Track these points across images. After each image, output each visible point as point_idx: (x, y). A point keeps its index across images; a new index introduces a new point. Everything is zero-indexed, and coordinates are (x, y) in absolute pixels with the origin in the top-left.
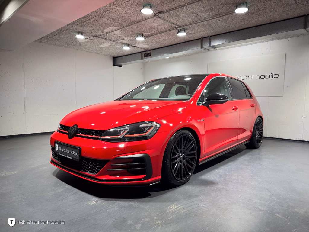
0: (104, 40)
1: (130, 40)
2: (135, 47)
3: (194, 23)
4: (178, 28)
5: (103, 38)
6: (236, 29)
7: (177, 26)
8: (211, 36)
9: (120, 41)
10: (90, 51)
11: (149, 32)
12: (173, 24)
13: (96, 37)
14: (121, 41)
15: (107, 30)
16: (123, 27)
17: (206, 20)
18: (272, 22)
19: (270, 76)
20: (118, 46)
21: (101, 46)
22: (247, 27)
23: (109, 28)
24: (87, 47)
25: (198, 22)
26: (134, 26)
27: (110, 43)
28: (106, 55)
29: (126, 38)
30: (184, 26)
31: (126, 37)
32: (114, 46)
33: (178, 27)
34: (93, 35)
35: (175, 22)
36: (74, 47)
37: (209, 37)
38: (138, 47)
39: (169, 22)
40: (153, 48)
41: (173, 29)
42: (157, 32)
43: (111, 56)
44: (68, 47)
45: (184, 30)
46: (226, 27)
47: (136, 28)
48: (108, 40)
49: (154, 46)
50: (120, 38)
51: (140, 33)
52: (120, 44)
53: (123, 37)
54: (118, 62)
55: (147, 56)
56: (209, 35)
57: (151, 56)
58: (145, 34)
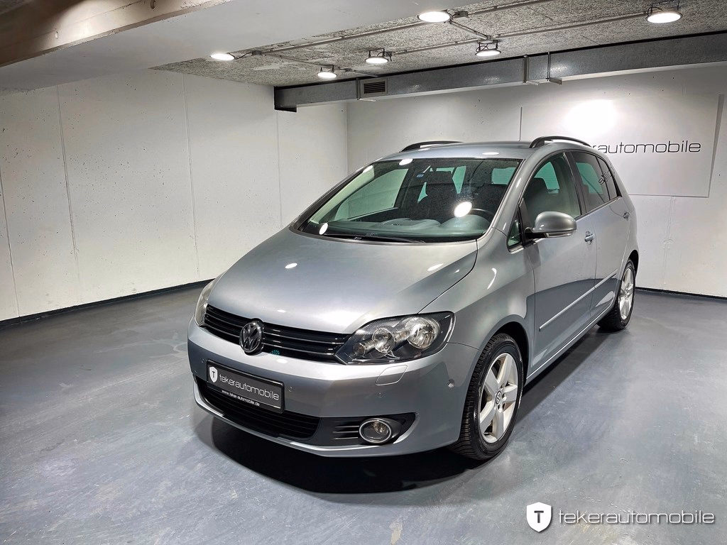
0: (275, 58)
1: (344, 58)
2: (346, 70)
4: (483, 40)
7: (483, 35)
8: (551, 53)
9: (314, 61)
10: (220, 77)
12: (475, 32)
13: (260, 53)
16: (343, 38)
17: (562, 26)
19: (680, 148)
20: (304, 69)
24: (220, 69)
26: (372, 36)
27: (285, 63)
28: (259, 84)
30: (499, 36)
31: (337, 52)
32: (294, 68)
34: (254, 50)
35: (481, 30)
36: (187, 69)
37: (546, 54)
38: (354, 69)
39: (468, 29)
40: (391, 72)
41: (468, 40)
42: (424, 45)
43: (270, 86)
44: (168, 69)
45: (496, 44)
47: (375, 39)
50: (321, 55)
51: (379, 47)
52: (310, 65)
53: (330, 54)
54: (288, 99)
55: (372, 92)
56: (549, 50)
57: (383, 90)
58: (389, 48)
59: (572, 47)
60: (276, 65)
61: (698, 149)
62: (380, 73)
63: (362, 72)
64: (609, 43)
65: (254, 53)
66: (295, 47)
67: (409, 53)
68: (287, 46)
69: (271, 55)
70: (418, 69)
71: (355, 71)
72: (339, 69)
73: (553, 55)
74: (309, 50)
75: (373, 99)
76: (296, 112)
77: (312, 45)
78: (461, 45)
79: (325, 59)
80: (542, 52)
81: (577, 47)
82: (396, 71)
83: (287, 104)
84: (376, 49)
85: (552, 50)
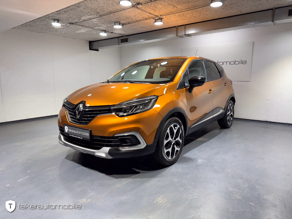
0: (80, 27)
1: (107, 26)
5: (80, 25)
6: (209, 19)
7: (154, 15)
10: (66, 36)
11: (126, 20)
12: (150, 14)
13: (73, 24)
15: (84, 18)
16: (100, 16)
18: (243, 13)
19: (239, 63)
20: (94, 32)
21: (77, 32)
23: (86, 16)
25: (175, 12)
26: (112, 15)
27: (86, 29)
28: (82, 40)
30: (161, 16)
31: (103, 24)
32: (91, 32)
33: (155, 17)
35: (152, 12)
36: (50, 32)
39: (147, 12)
41: (150, 18)
43: (87, 41)
44: (43, 33)
45: (161, 19)
46: (201, 17)
47: (114, 17)
49: (130, 32)
50: (97, 25)
51: (117, 21)
52: (97, 30)
53: (100, 24)
54: (95, 46)
55: (124, 42)
56: (184, 24)
57: (128, 41)
58: (122, 22)
59: (193, 22)
60: (83, 30)
61: (245, 63)
62: (126, 35)
63: (118, 34)
64: (206, 20)
65: (70, 24)
66: (84, 20)
67: (131, 24)
68: (81, 20)
69: (77, 25)
70: (139, 33)
71: (115, 33)
72: (108, 32)
73: (186, 26)
74: (91, 23)
75: (125, 45)
76: (98, 51)
77: (90, 19)
78: (149, 20)
79: (100, 27)
80: (182, 24)
81: (194, 22)
82: (131, 34)
83: (94, 48)
84: (117, 22)
85: (186, 24)
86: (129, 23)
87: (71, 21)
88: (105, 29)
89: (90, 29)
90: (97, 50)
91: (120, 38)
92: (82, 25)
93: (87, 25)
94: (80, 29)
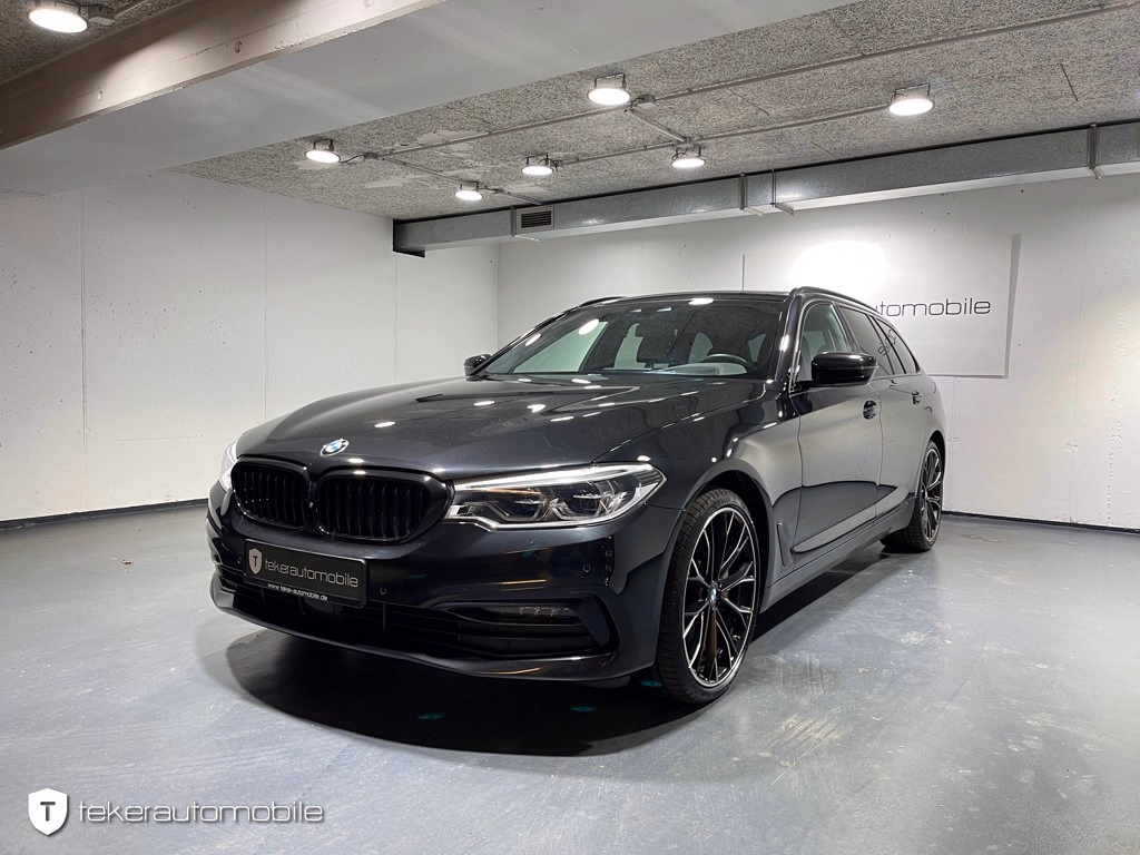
0: (395, 166)
1: (492, 170)
2: (497, 191)
3: (740, 131)
4: (681, 143)
5: (396, 162)
6: (866, 153)
7: (680, 136)
8: (776, 170)
9: (451, 173)
10: (318, 199)
11: (573, 150)
12: (669, 130)
13: (376, 156)
14: (459, 171)
15: (425, 139)
16: (490, 134)
17: (783, 124)
18: (987, 136)
19: (962, 309)
20: (436, 187)
21: (369, 186)
22: (905, 148)
23: (441, 132)
24: (318, 185)
25: (754, 129)
26: (530, 131)
27: (412, 176)
28: (372, 214)
29: (481, 165)
30: (702, 138)
31: (483, 159)
32: (423, 185)
33: (682, 140)
34: (366, 151)
35: (676, 127)
36: (270, 183)
37: (770, 171)
38: (507, 190)
39: (659, 125)
40: (559, 197)
41: (660, 143)
42: (602, 150)
43: (388, 218)
44: (242, 183)
45: (699, 150)
46: (838, 145)
47: (534, 138)
48: (414, 167)
49: (567, 190)
50: (459, 162)
51: (540, 151)
52: (446, 181)
53: (471, 161)
54: (413, 237)
55: (534, 224)
56: (772, 166)
57: (549, 223)
58: (554, 155)
59: (803, 163)
60: (397, 180)
61: (987, 310)
62: (545, 199)
63: (519, 196)
64: (852, 156)
65: (366, 155)
66: (424, 147)
67: (582, 164)
68: (413, 146)
69: (391, 161)
70: (596, 193)
71: (509, 194)
72: (486, 188)
73: (778, 173)
74: (443, 154)
75: (534, 236)
76: (423, 256)
77: (447, 143)
78: (652, 151)
79: (466, 170)
80: (764, 168)
81: (809, 161)
82: (567, 196)
83: (410, 245)
84: (537, 156)
85: (777, 166)
86: (578, 160)
87: (374, 146)
88: (478, 177)
89: (426, 176)
90: (420, 254)
91: (520, 212)
92: (406, 160)
93: (423, 163)
94: (387, 175)
